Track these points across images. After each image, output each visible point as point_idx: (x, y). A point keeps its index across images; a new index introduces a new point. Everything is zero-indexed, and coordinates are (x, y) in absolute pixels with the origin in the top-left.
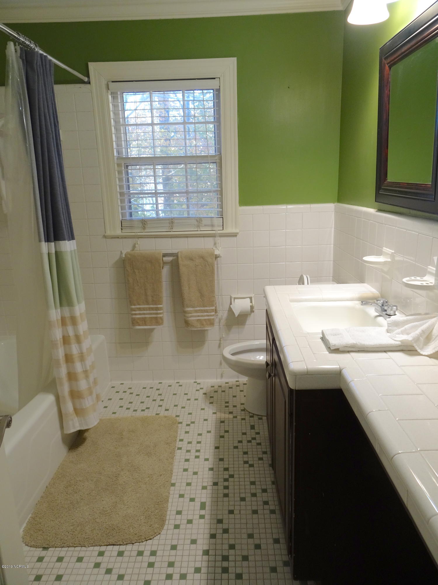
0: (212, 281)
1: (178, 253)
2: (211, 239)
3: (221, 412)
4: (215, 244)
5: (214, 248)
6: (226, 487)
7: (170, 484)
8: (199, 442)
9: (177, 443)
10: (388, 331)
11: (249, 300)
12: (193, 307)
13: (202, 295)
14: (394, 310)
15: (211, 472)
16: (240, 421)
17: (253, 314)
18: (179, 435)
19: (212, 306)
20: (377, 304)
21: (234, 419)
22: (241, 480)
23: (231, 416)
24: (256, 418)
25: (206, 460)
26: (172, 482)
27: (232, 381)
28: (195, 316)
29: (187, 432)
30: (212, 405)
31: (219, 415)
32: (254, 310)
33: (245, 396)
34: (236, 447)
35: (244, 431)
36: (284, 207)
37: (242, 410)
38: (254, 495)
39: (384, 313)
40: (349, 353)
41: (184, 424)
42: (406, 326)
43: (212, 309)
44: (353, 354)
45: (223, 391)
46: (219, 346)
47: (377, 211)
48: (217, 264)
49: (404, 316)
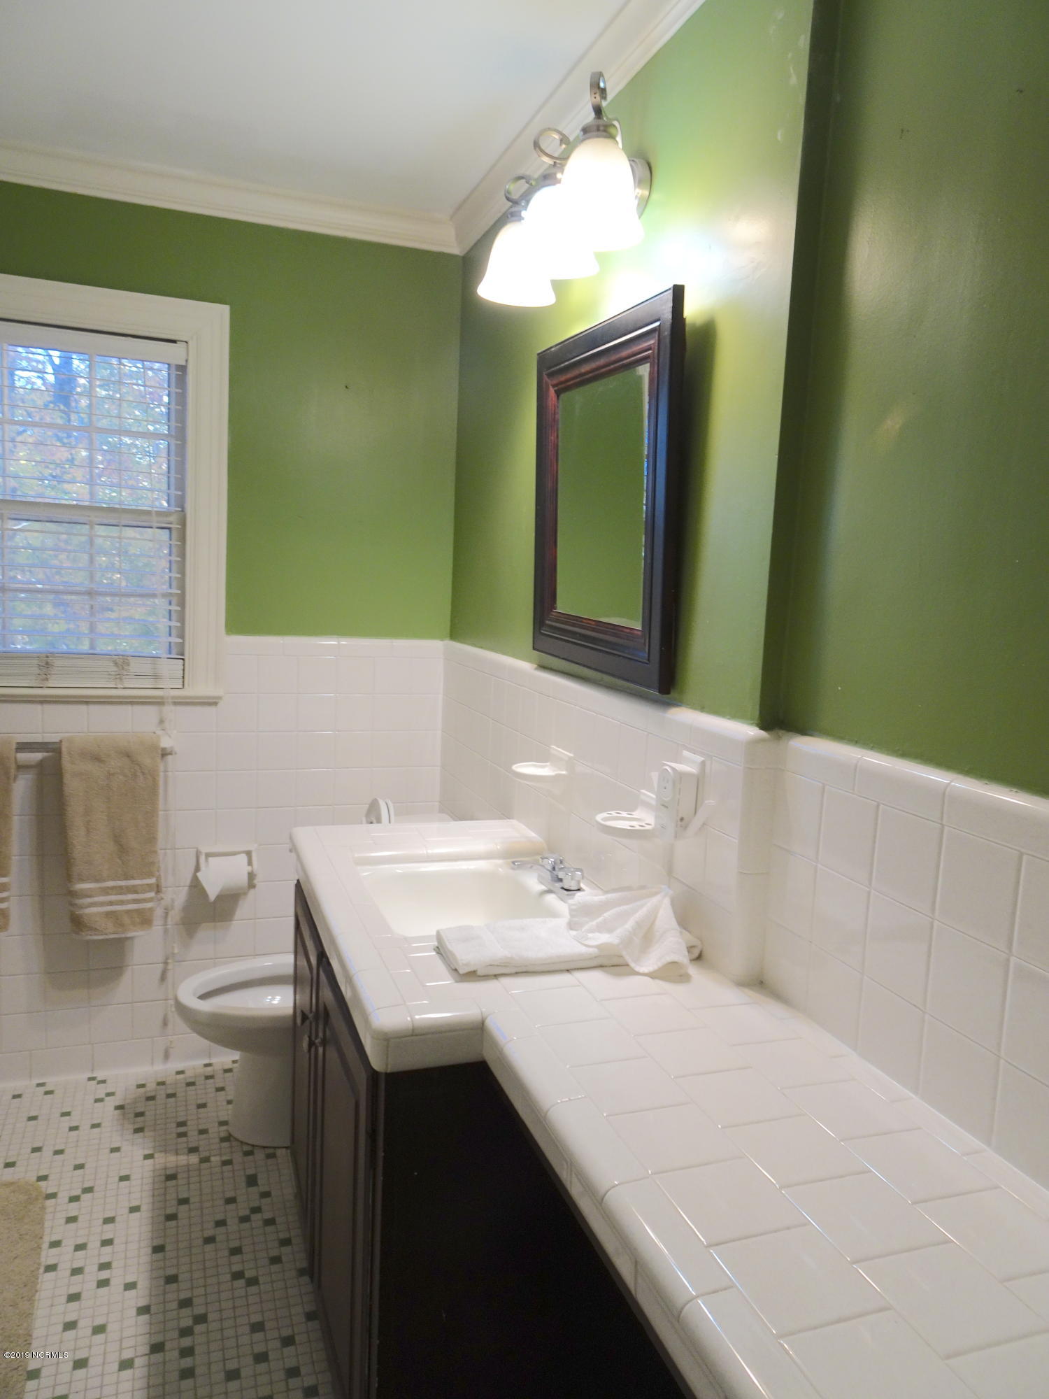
0: (151, 816)
1: (61, 741)
2: (152, 710)
3: (165, 1151)
4: (161, 722)
5: (159, 732)
6: (187, 1352)
7: (25, 1374)
8: (107, 1243)
9: (44, 1253)
10: (571, 926)
11: (244, 858)
12: (97, 881)
13: (122, 849)
14: (577, 879)
15: (144, 1318)
16: (218, 1170)
17: (252, 892)
18: (47, 1231)
19: (150, 875)
20: (543, 866)
21: (202, 1164)
22: (226, 1324)
23: (194, 1159)
24: (260, 1155)
25: (130, 1286)
26: (30, 1368)
27: (194, 1065)
28: (102, 904)
29: (71, 1220)
30: (141, 1134)
31: (160, 1159)
32: (255, 882)
33: (229, 1102)
34: (210, 1240)
35: (230, 1194)
36: (331, 642)
37: (223, 1140)
38: (261, 1358)
39: (559, 885)
40: (497, 979)
41: (63, 1197)
42: (606, 915)
43: (147, 885)
44: (505, 981)
45: (169, 1096)
46: (163, 978)
47: (536, 669)
48: (166, 771)
49: (600, 892)
